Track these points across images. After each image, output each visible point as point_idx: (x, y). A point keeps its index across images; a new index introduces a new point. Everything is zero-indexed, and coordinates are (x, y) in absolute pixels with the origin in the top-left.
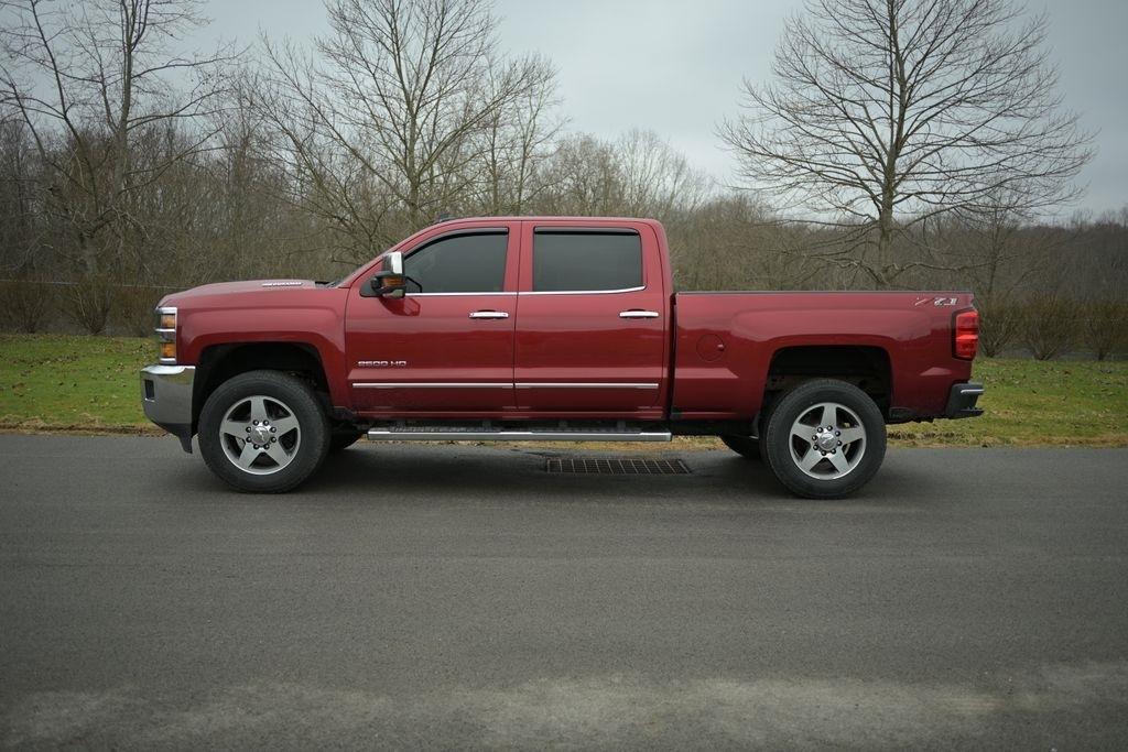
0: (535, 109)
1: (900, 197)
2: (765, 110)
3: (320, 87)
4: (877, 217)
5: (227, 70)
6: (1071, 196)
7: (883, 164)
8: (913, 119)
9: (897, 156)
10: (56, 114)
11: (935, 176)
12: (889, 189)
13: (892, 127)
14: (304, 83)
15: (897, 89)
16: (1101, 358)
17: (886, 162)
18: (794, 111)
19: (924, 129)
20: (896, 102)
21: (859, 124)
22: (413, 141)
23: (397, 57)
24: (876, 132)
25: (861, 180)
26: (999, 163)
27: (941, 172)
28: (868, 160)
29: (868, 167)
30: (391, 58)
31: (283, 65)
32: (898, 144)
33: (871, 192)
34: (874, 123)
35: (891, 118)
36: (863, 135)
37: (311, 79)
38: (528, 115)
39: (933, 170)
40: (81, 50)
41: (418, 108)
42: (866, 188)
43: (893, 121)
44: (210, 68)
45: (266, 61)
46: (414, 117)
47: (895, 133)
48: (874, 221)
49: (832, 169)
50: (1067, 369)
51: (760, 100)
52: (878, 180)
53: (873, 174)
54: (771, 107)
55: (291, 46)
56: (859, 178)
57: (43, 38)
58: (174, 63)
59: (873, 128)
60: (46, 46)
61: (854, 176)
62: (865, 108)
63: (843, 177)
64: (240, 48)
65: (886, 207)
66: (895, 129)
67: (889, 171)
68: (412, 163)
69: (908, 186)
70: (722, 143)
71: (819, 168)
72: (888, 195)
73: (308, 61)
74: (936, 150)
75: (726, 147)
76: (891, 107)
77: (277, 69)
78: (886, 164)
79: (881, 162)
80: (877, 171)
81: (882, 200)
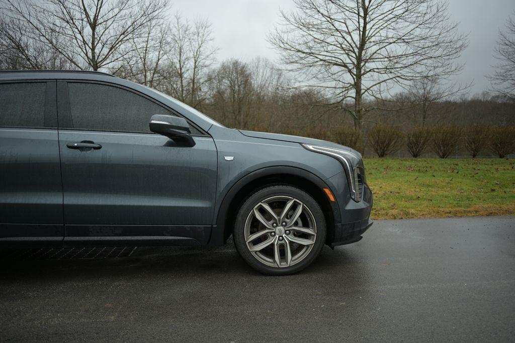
0: (200, 43)
1: (366, 72)
2: (293, 27)
4: (353, 82)
6: (456, 70)
9: (363, 50)
11: (383, 60)
12: (358, 67)
13: (360, 34)
15: (362, 14)
17: (356, 50)
18: (308, 26)
19: (378, 34)
20: (362, 21)
21: (344, 34)
24: (352, 37)
26: (416, 52)
27: (386, 57)
28: (347, 52)
29: (346, 54)
32: (363, 42)
33: (348, 69)
34: (352, 34)
35: (359, 28)
36: (343, 38)
38: (197, 46)
39: (383, 57)
43: (360, 31)
47: (361, 38)
48: (351, 85)
49: (330, 58)
50: (456, 162)
51: (289, 21)
52: (353, 63)
53: (350, 59)
54: (295, 25)
56: (344, 63)
59: (350, 35)
62: (346, 24)
63: (333, 62)
65: (359, 76)
67: (359, 59)
71: (321, 57)
72: (358, 71)
74: (384, 47)
75: (272, 47)
76: (359, 22)
78: (357, 54)
79: (354, 52)
80: (353, 58)
81: (355, 73)
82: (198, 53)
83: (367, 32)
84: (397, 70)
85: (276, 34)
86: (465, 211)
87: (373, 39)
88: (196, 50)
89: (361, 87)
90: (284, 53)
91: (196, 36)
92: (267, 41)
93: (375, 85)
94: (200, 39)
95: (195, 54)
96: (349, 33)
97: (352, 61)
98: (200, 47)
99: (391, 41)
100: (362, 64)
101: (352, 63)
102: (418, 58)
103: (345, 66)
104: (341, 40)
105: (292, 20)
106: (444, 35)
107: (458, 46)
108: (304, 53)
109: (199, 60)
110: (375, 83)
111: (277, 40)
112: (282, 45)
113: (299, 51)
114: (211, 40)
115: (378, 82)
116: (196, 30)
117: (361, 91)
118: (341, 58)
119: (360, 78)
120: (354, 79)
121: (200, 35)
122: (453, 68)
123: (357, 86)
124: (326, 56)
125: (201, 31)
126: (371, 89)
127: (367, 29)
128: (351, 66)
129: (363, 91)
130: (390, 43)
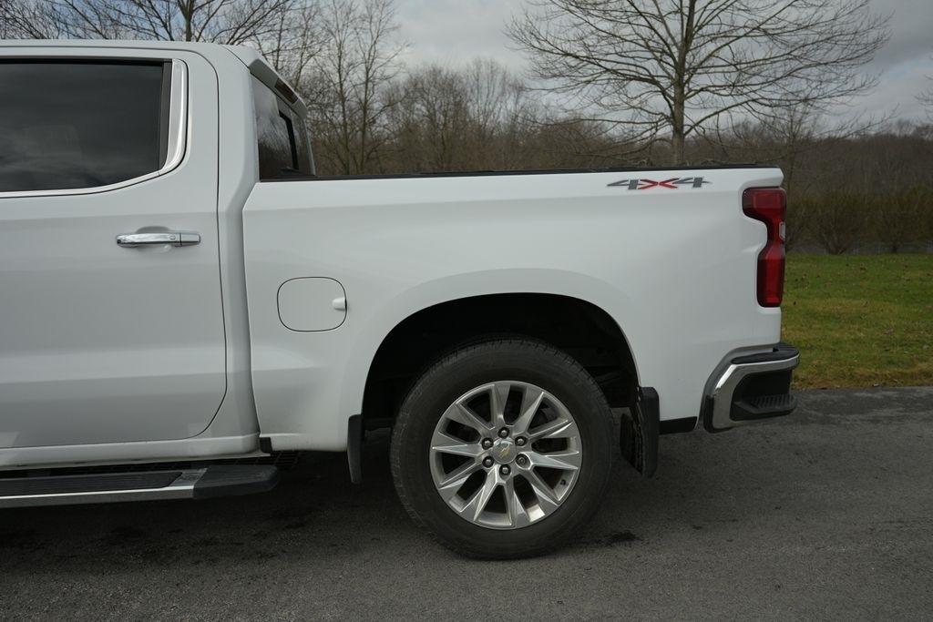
0: (375, 35)
1: (693, 93)
2: (555, 8)
4: (668, 112)
6: (862, 86)
7: (674, 59)
8: (702, 9)
9: (687, 51)
11: (726, 69)
12: (679, 84)
13: (682, 20)
16: (895, 250)
17: (676, 55)
19: (716, 21)
21: (653, 21)
24: (666, 26)
25: (653, 77)
26: (789, 54)
27: (731, 64)
28: (658, 55)
29: (656, 58)
32: (688, 39)
33: (661, 87)
34: (665, 18)
35: (681, 9)
36: (651, 27)
38: (370, 42)
39: (724, 63)
42: (657, 83)
43: (682, 14)
47: (685, 27)
48: (667, 118)
49: (624, 67)
50: (862, 264)
52: (669, 77)
53: (664, 69)
54: (560, 4)
56: (650, 75)
59: (664, 22)
61: (647, 73)
63: (632, 73)
65: (679, 102)
66: (685, 22)
67: (680, 67)
69: (700, 80)
71: (609, 66)
72: (678, 91)
74: (727, 44)
75: (516, 46)
78: (677, 59)
79: (671, 55)
80: (668, 67)
81: (673, 95)
82: (372, 54)
83: (696, 17)
84: (754, 88)
85: (524, 22)
86: (903, 375)
87: (706, 30)
88: (368, 48)
89: (682, 121)
90: (539, 59)
91: (366, 23)
92: (508, 35)
93: (709, 117)
94: (373, 28)
95: (367, 57)
96: (661, 18)
97: (666, 72)
98: (375, 42)
99: (741, 32)
100: (686, 77)
101: (665, 74)
102: (795, 64)
103: (652, 80)
104: (646, 32)
106: (842, 20)
107: (871, 40)
108: (577, 57)
109: (373, 68)
110: (708, 114)
111: (527, 33)
112: (536, 44)
113: (567, 54)
114: (394, 28)
115: (715, 110)
116: (365, 12)
117: (682, 127)
118: (647, 67)
119: (682, 104)
120: (670, 107)
121: (375, 19)
122: (858, 84)
123: (676, 119)
124: (618, 63)
125: (376, 13)
126: (702, 124)
127: (696, 10)
128: (665, 82)
129: (686, 129)
130: (739, 38)
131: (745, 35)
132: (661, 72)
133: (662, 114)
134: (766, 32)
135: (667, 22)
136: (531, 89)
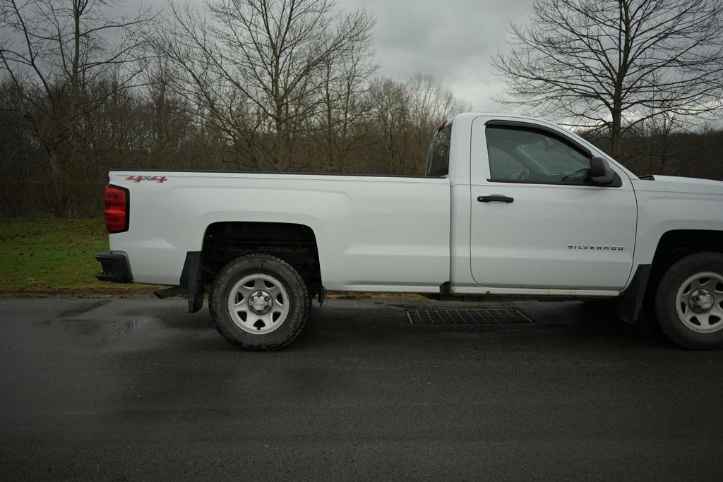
0: (355, 60)
1: (626, 105)
2: (525, 46)
3: (211, 38)
5: (145, 28)
7: (614, 81)
8: (637, 47)
9: (624, 75)
10: (26, 62)
12: (618, 100)
14: (200, 35)
15: (624, 28)
18: (550, 43)
22: (277, 75)
23: (265, 15)
24: (607, 59)
28: (602, 79)
30: (260, 16)
31: (184, 22)
32: (624, 67)
33: (606, 102)
34: (606, 53)
35: (620, 47)
36: (600, 60)
37: (205, 33)
38: (351, 65)
40: (45, 18)
41: (280, 52)
43: (620, 50)
44: (133, 28)
45: (172, 19)
46: (278, 57)
47: (622, 59)
48: (608, 122)
51: (522, 38)
52: (610, 94)
54: (531, 43)
55: (190, 9)
56: (597, 93)
57: (15, 8)
58: (108, 25)
59: (606, 56)
60: (18, 13)
61: (593, 91)
62: (598, 41)
64: (154, 13)
65: (616, 113)
66: (622, 53)
67: (618, 85)
68: (277, 91)
70: (495, 70)
71: (567, 86)
72: (618, 104)
73: (202, 20)
74: (651, 71)
76: (620, 40)
77: (180, 25)
78: (616, 80)
81: (613, 106)
96: (603, 52)
97: (608, 91)
98: (355, 65)
99: (661, 63)
100: (622, 95)
101: (606, 92)
103: (597, 96)
105: (528, 37)
109: (353, 83)
113: (540, 79)
115: (641, 117)
118: (593, 87)
119: (619, 113)
120: (613, 116)
123: (616, 124)
124: (573, 84)
126: (633, 127)
128: (606, 97)
129: (621, 130)
130: (659, 67)
131: (663, 66)
132: (604, 91)
133: (602, 120)
134: (683, 65)
135: (608, 55)
136: (508, 103)
